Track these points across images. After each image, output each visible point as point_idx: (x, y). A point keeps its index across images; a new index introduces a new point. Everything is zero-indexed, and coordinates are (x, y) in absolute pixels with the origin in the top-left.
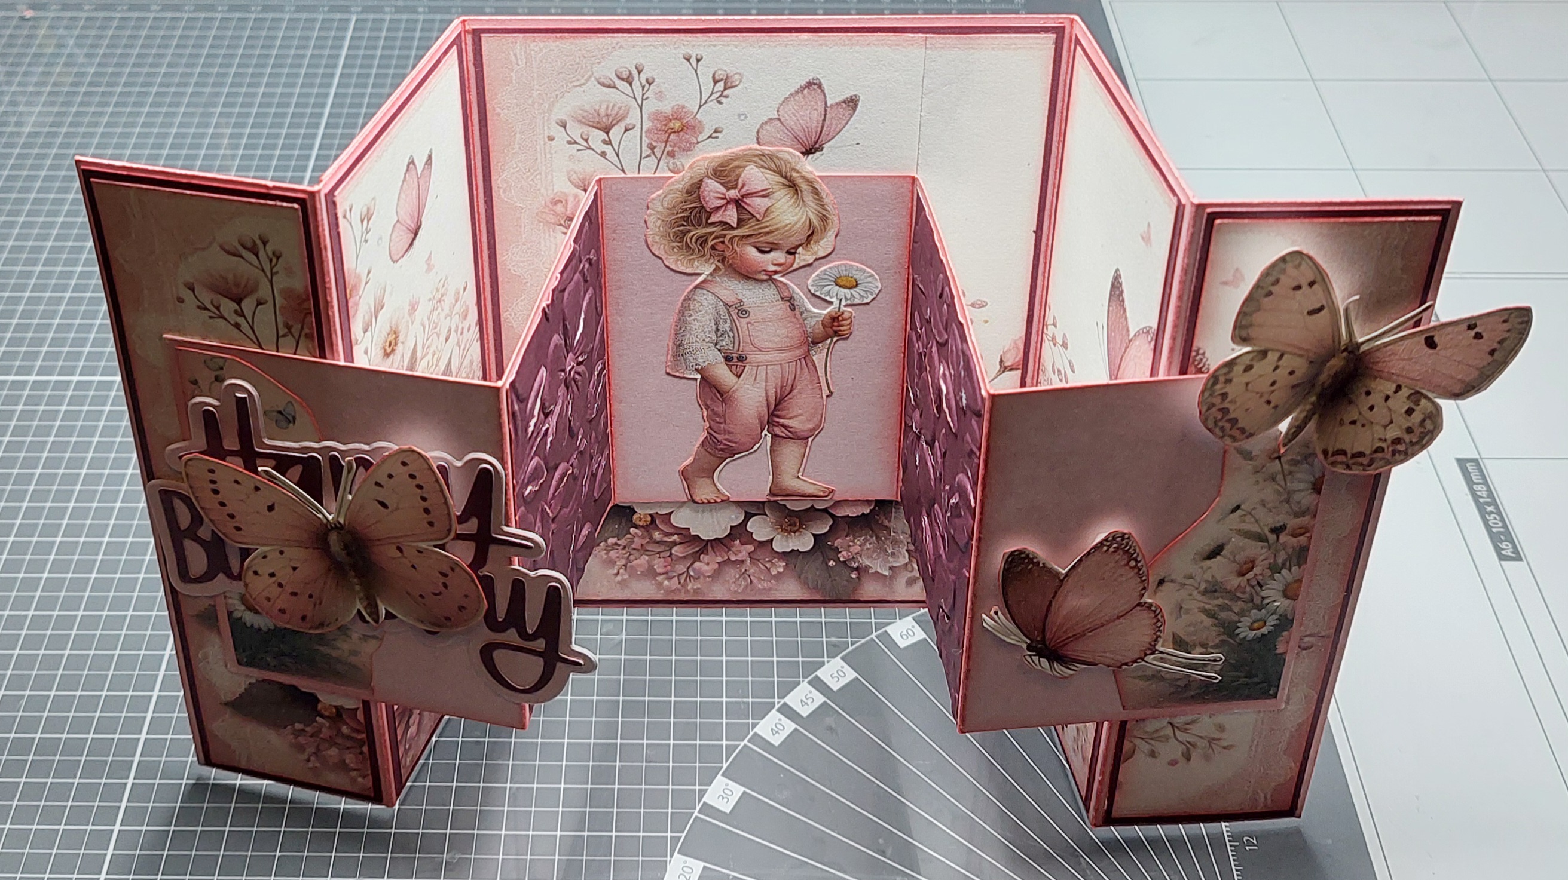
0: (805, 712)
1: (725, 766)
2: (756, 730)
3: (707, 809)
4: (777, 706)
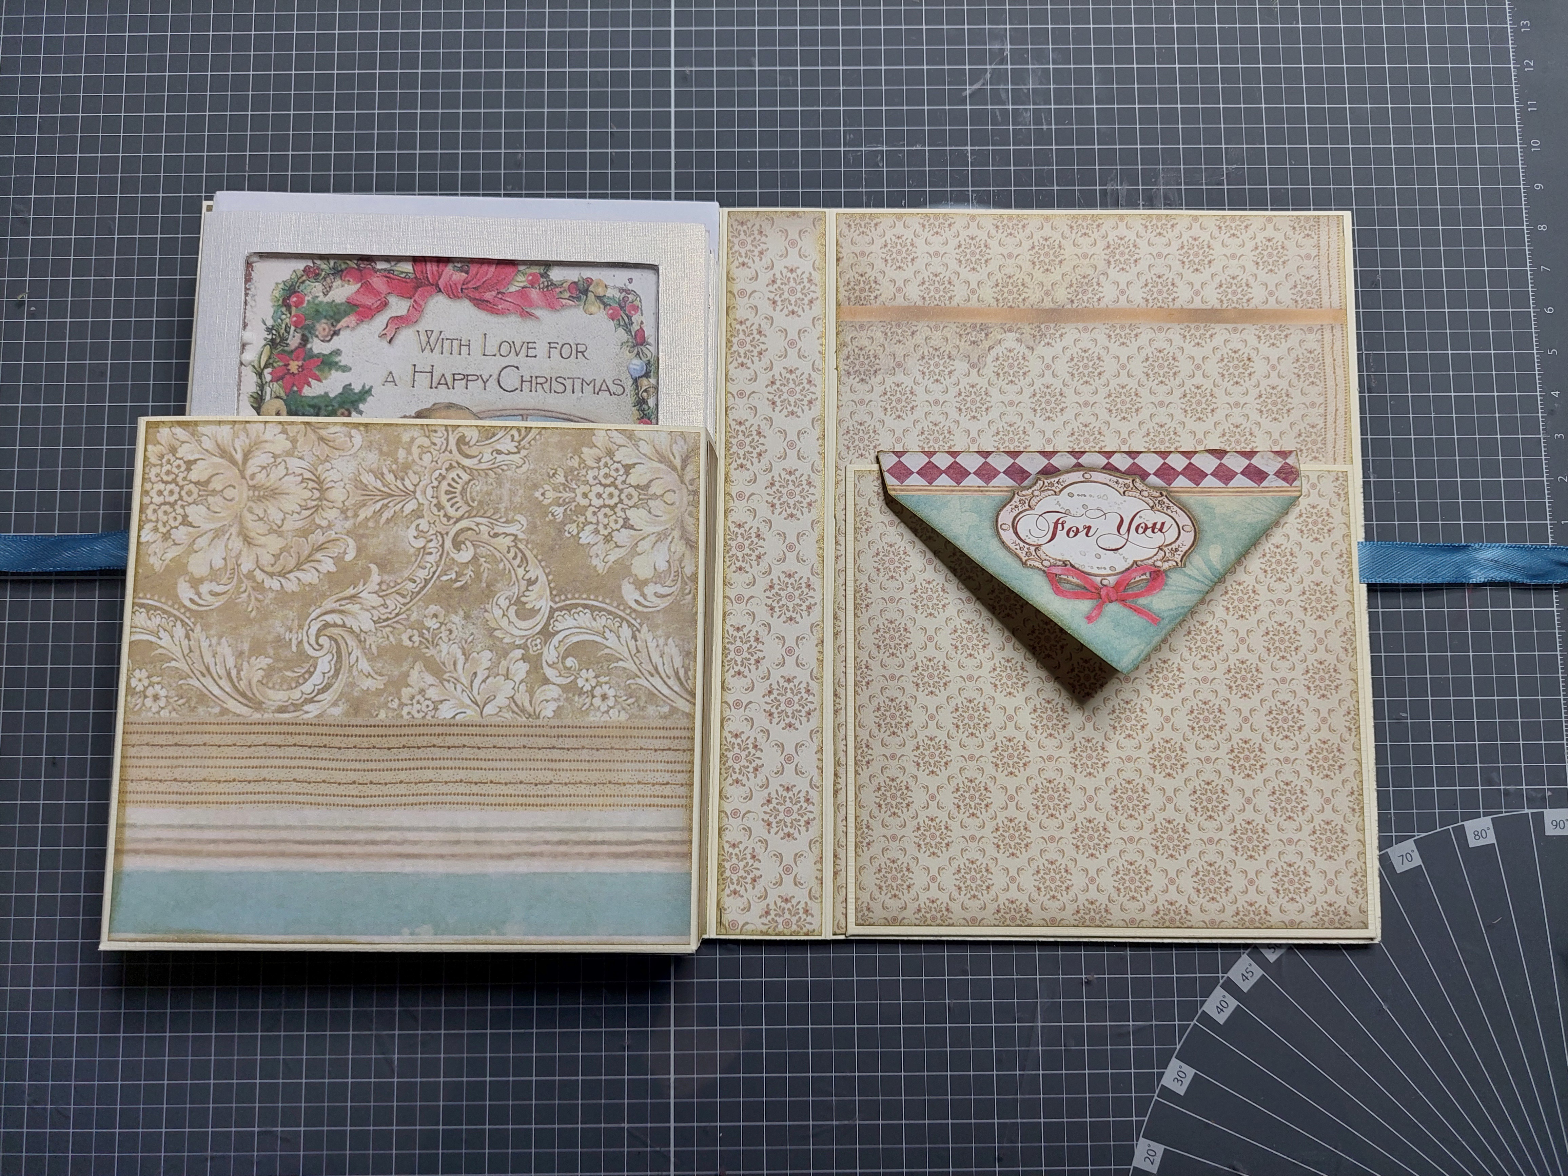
0: (1245, 987)
1: (1178, 1047)
2: (1204, 1008)
3: (1166, 1093)
4: (1221, 982)
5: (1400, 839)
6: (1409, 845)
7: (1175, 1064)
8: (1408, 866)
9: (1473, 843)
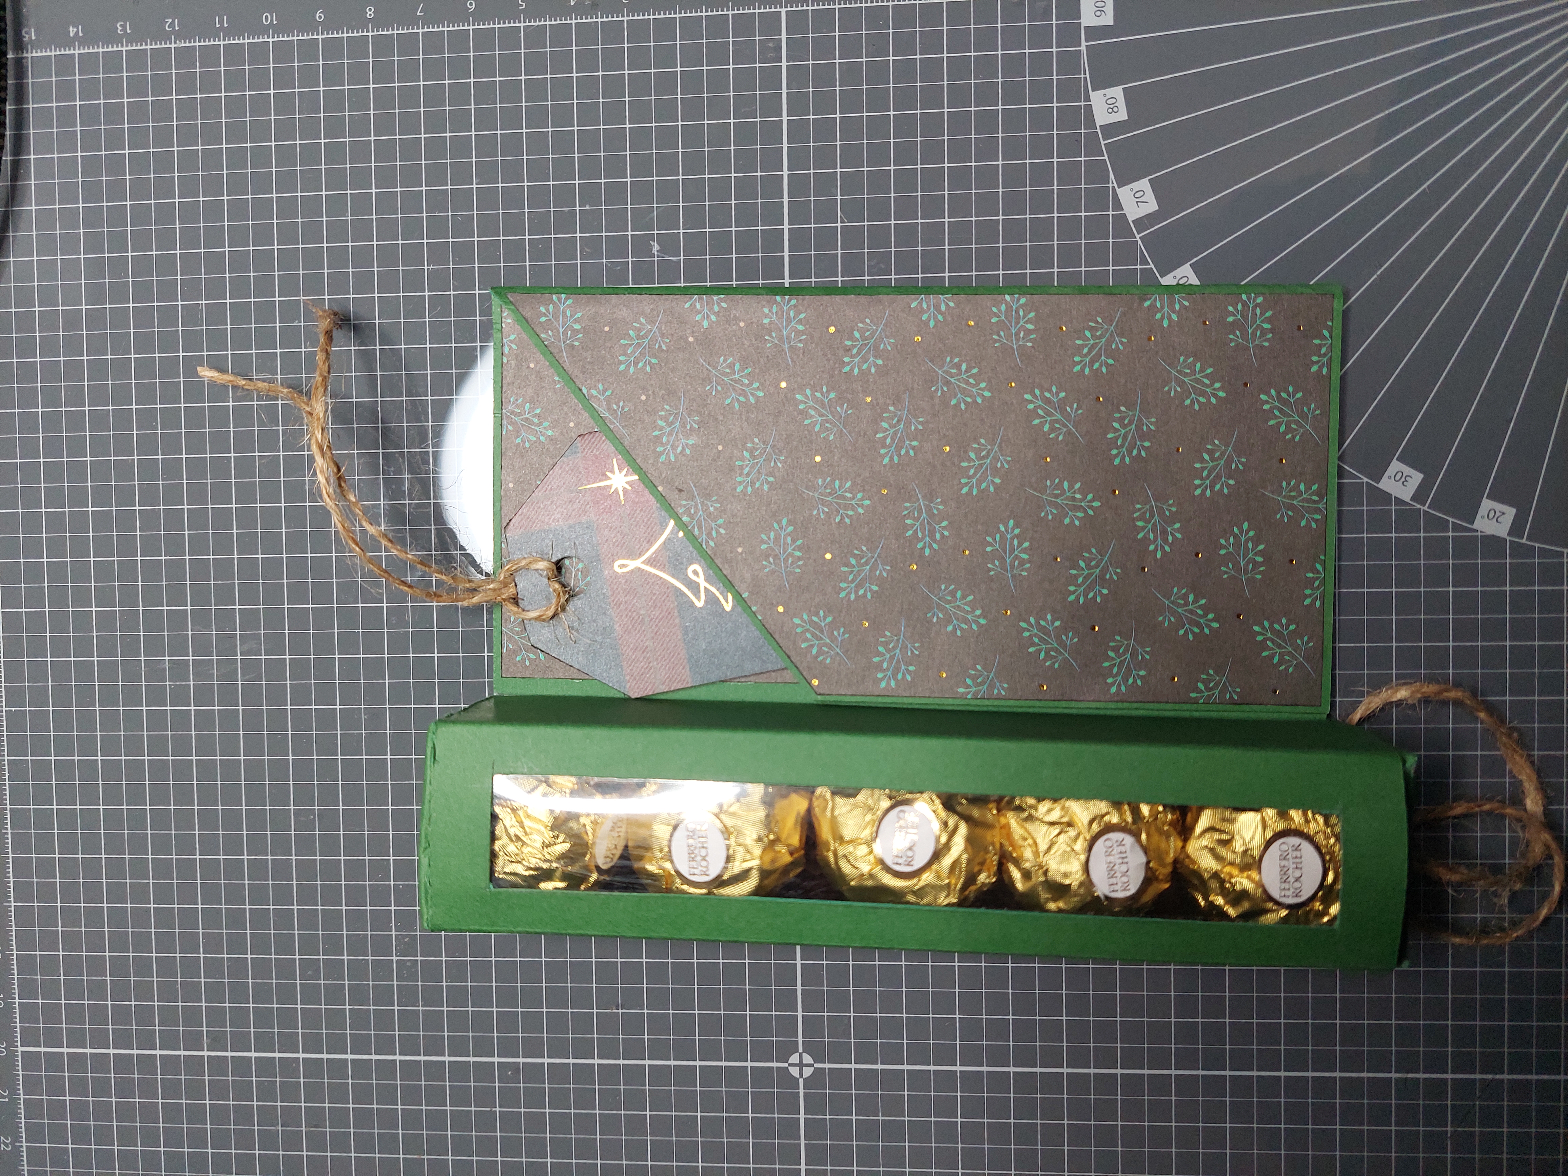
5: (1118, 205)
8: (1150, 196)
9: (1122, 115)
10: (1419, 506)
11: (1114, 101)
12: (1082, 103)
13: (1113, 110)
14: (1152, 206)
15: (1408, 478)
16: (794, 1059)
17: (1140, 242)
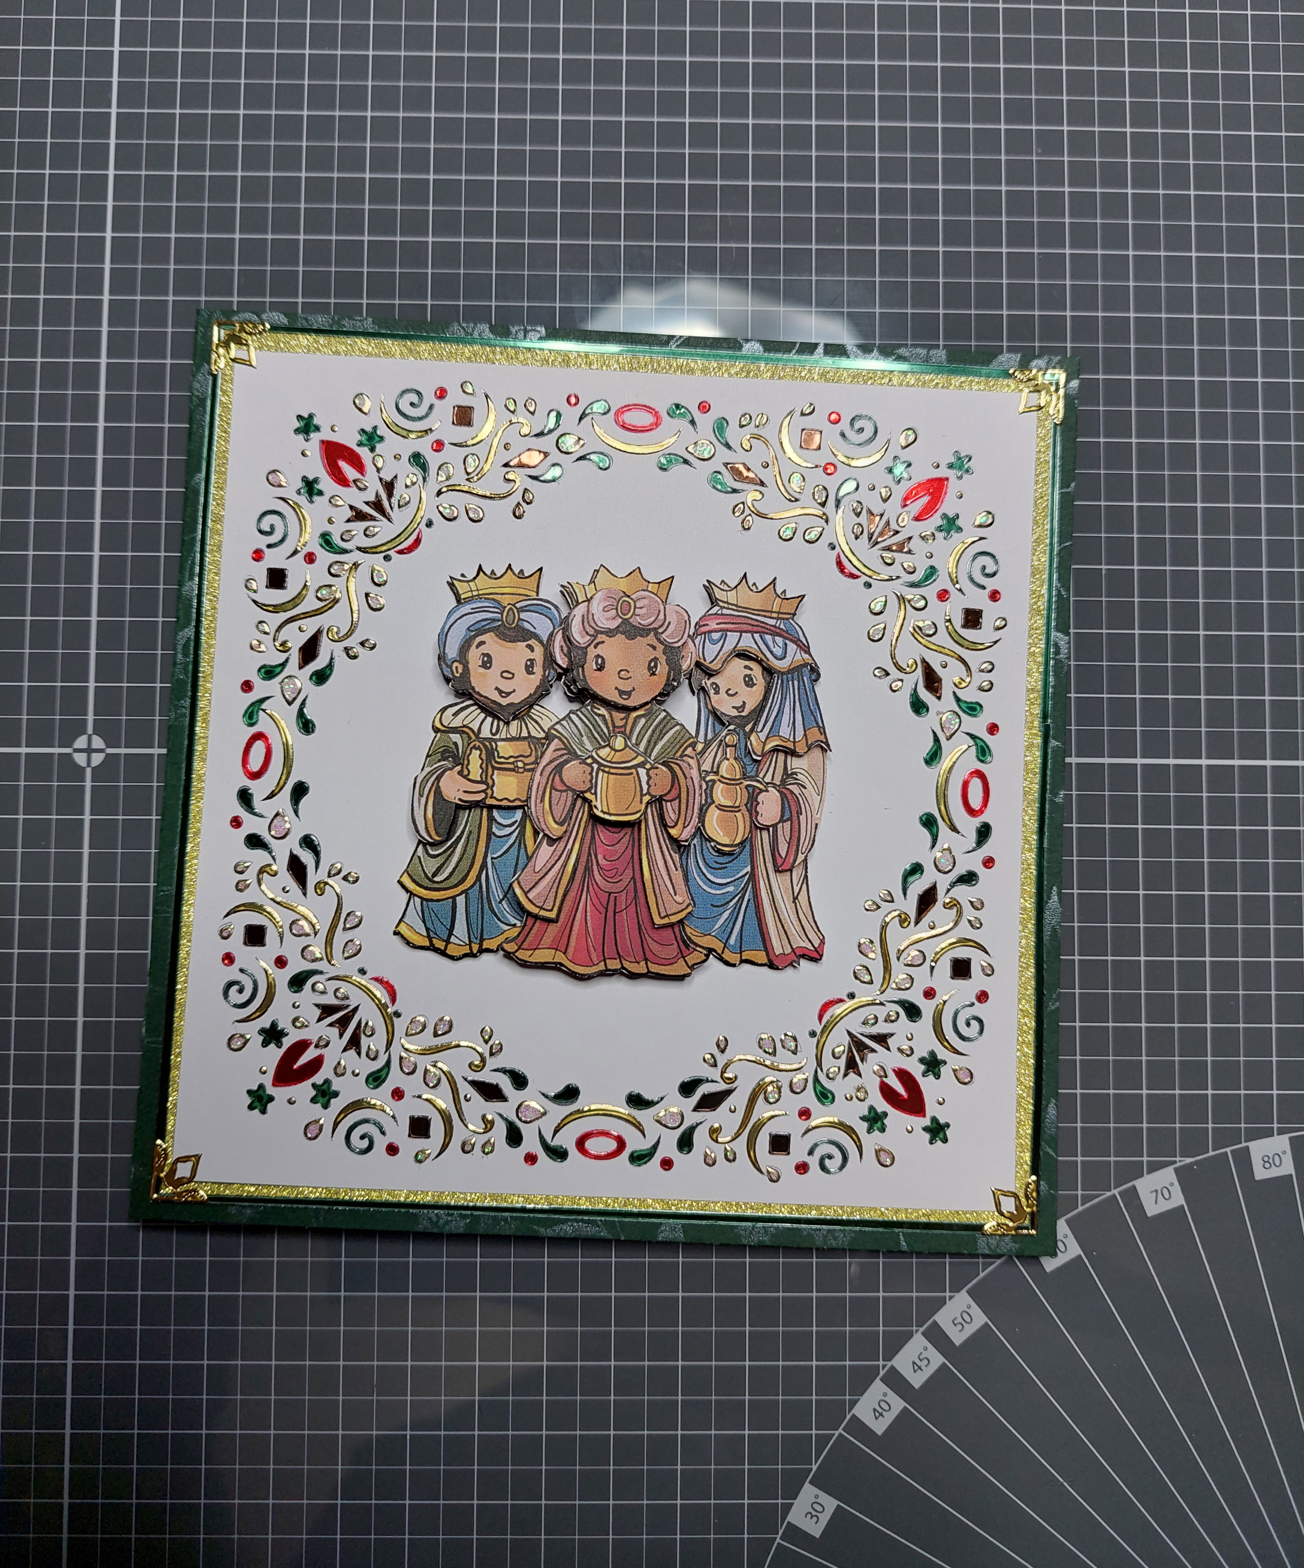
5: (1154, 1168)
6: (1167, 1176)
7: (808, 1492)
8: (1164, 1206)
9: (1260, 1173)
10: (781, 1532)
11: (1277, 1163)
12: (1275, 1126)
13: (1267, 1162)
14: (1152, 1209)
15: (815, 1519)
16: (98, 742)
17: (1109, 1194)
